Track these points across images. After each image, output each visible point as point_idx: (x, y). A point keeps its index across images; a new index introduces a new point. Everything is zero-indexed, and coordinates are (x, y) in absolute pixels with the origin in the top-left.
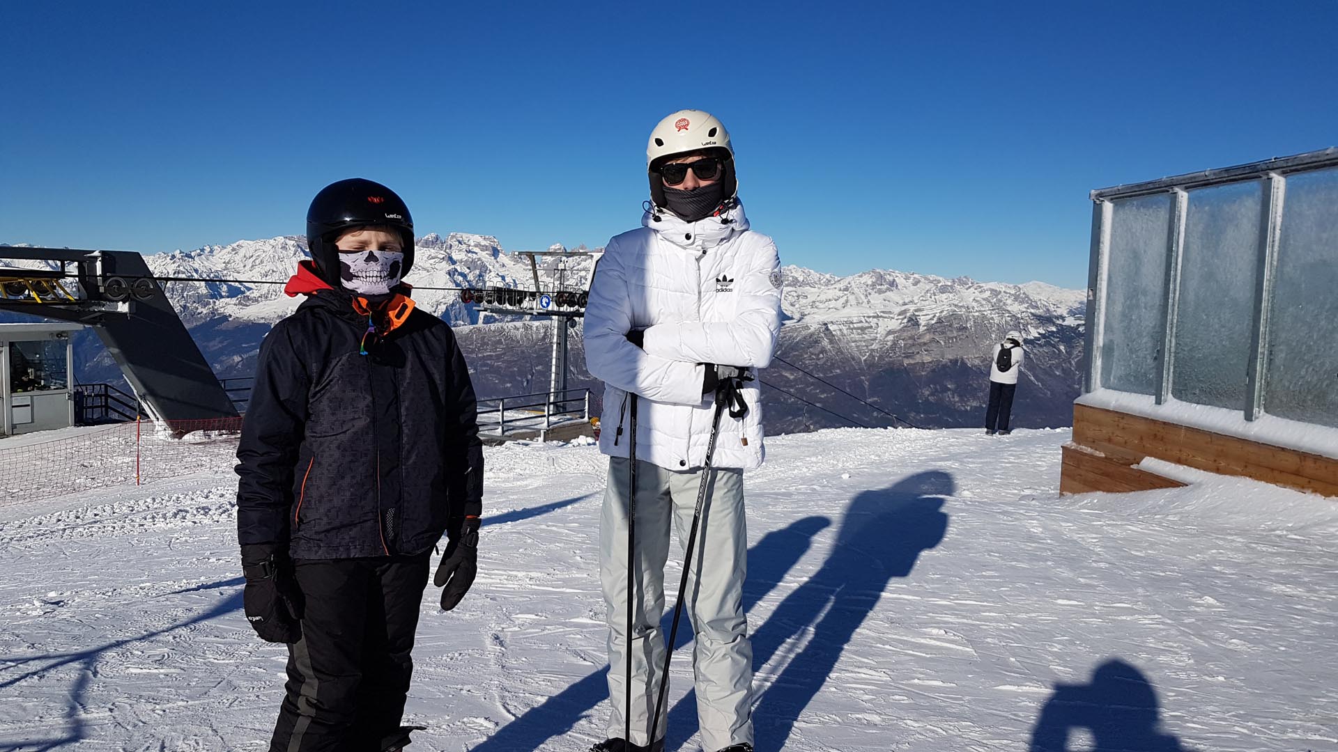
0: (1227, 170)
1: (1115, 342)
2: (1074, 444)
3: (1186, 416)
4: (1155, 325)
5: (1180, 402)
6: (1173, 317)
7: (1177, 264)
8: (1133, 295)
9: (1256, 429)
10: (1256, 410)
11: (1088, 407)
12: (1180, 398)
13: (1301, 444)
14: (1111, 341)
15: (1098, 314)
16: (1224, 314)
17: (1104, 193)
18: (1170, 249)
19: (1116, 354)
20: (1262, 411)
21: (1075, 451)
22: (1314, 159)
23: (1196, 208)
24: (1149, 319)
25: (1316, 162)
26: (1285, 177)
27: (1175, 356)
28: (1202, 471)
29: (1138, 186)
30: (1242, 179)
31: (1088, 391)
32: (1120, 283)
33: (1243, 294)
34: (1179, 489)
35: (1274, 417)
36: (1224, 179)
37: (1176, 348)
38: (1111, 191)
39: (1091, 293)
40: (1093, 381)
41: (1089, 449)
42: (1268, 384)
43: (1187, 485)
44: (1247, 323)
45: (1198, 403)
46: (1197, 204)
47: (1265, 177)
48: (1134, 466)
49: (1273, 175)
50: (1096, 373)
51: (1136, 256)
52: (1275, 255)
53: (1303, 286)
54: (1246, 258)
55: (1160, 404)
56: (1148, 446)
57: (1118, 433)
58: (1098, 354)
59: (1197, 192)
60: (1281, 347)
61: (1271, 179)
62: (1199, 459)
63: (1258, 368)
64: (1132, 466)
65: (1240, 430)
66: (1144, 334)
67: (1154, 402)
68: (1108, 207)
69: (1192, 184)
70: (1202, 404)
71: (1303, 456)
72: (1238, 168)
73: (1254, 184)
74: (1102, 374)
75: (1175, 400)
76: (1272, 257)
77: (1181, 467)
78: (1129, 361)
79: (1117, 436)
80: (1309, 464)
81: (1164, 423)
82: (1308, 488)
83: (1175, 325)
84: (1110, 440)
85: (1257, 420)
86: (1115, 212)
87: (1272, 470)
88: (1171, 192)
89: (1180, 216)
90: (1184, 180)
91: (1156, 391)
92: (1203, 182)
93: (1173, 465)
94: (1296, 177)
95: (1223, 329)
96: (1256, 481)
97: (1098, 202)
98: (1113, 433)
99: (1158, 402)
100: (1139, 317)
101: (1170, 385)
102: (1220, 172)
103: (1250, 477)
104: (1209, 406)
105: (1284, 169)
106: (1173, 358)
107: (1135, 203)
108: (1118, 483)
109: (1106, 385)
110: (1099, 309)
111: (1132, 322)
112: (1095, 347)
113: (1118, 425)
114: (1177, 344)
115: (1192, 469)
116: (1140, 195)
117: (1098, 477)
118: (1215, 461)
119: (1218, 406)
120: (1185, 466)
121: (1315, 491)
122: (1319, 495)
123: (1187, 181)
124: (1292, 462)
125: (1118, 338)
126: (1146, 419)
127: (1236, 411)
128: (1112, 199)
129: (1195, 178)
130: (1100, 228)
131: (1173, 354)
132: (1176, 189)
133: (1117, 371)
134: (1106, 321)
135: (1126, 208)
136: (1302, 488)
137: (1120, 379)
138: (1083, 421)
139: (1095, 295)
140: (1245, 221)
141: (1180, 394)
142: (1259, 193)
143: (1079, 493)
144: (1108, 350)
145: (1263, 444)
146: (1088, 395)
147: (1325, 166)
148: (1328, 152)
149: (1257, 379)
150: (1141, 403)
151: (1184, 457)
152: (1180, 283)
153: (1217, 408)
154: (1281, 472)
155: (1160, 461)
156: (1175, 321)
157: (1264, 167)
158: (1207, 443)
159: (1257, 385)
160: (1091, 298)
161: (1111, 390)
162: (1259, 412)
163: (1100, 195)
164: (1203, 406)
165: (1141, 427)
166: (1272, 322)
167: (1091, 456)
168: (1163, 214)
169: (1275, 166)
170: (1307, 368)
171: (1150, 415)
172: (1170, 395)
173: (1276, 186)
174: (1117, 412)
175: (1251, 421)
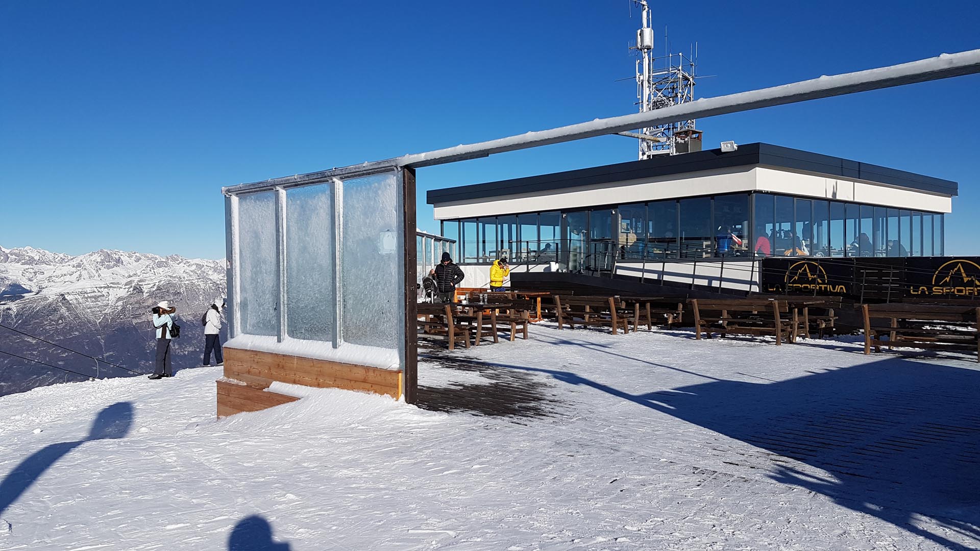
0: (308, 175)
1: (248, 299)
2: (226, 378)
3: (297, 349)
4: (274, 284)
5: (292, 339)
6: (284, 279)
7: (283, 241)
8: (257, 264)
9: (339, 354)
10: (338, 340)
11: (233, 348)
12: (293, 336)
13: (365, 361)
14: (246, 299)
15: (235, 279)
16: (315, 275)
17: (231, 189)
18: (278, 231)
19: (249, 307)
20: (342, 341)
21: (226, 383)
22: (357, 170)
23: (292, 202)
24: (268, 281)
25: (358, 172)
26: (343, 182)
27: (288, 307)
28: (309, 387)
29: (253, 185)
30: (318, 182)
31: (232, 337)
32: (248, 255)
33: (326, 262)
34: (295, 402)
35: (350, 344)
36: (306, 182)
37: (288, 301)
38: (236, 188)
39: (228, 263)
40: (235, 329)
41: (236, 381)
42: (345, 322)
43: (300, 399)
44: (329, 281)
45: (304, 339)
46: (292, 198)
47: (330, 181)
48: (266, 390)
49: (335, 179)
50: (237, 323)
51: (256, 236)
52: (341, 234)
53: (359, 255)
54: (325, 235)
55: (280, 342)
56: (274, 373)
57: (254, 366)
58: (237, 309)
59: (291, 190)
60: (350, 296)
61: (334, 182)
62: (307, 379)
63: (337, 311)
64: (264, 390)
65: (330, 355)
66: (267, 292)
67: (276, 341)
68: (235, 200)
69: (288, 185)
70: (307, 339)
71: (367, 368)
72: (314, 174)
73: (324, 186)
74: (241, 323)
75: (290, 338)
76: (339, 236)
77: (296, 386)
78: (259, 312)
79: (254, 368)
80: (371, 374)
81: (284, 355)
82: (371, 390)
83: (286, 285)
84: (249, 372)
85: (340, 347)
86: (240, 203)
87: (351, 380)
88: (274, 190)
89: (282, 207)
90: (282, 181)
91: (277, 332)
92: (294, 184)
93: (291, 385)
94: (349, 181)
95: (315, 286)
96: (341, 390)
97: (227, 196)
98: (251, 367)
99: (279, 341)
100: (263, 280)
101: (286, 327)
102: (304, 177)
103: (338, 387)
104: (311, 341)
105: (341, 176)
106: (286, 308)
107: (253, 197)
108: (256, 404)
109: (245, 332)
110: (236, 275)
111: (258, 284)
112: (235, 303)
113: (254, 360)
114: (288, 298)
115: (303, 386)
116: (255, 191)
117: (243, 401)
118: (317, 379)
119: (316, 340)
120: (299, 385)
121: (376, 392)
122: (377, 394)
123: (284, 183)
124: (360, 374)
125: (250, 296)
126: (272, 354)
127: (328, 342)
128: (237, 194)
129: (288, 180)
130: (230, 215)
131: (286, 306)
132: (278, 188)
133: (251, 320)
134: (241, 284)
135: (247, 200)
136: (368, 390)
137: (253, 326)
138: (230, 360)
139: (231, 264)
140: (322, 211)
141: (293, 333)
142: (328, 192)
143: (230, 415)
144: (244, 305)
145: (344, 363)
146: (233, 340)
147: (363, 174)
148: (364, 165)
149: (338, 319)
150: (267, 343)
151: (297, 379)
152: (287, 254)
153: (316, 341)
154: (356, 381)
155: (283, 383)
156: (285, 282)
157: (329, 174)
158: (311, 367)
159: (338, 323)
160: (229, 267)
161: (248, 335)
162: (341, 342)
163: (228, 191)
164: (307, 341)
165: (269, 360)
166: (344, 280)
167: (237, 385)
168: (272, 206)
169: (335, 174)
170: (366, 309)
171: (274, 350)
172: (286, 334)
173: (337, 188)
174: (252, 351)
175: (336, 348)
